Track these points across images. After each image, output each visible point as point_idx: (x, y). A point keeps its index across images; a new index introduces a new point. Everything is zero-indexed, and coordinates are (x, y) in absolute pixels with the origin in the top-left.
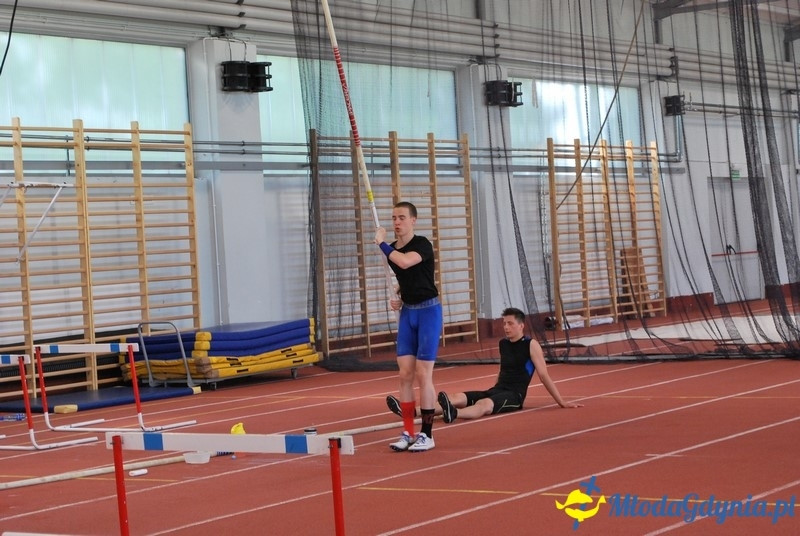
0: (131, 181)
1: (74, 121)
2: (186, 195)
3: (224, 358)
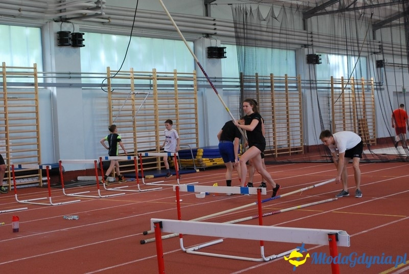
0: (173, 92)
1: (153, 69)
2: (194, 97)
3: (208, 159)
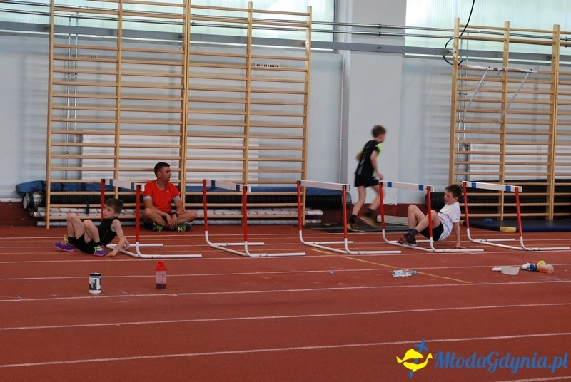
1: (555, 26)
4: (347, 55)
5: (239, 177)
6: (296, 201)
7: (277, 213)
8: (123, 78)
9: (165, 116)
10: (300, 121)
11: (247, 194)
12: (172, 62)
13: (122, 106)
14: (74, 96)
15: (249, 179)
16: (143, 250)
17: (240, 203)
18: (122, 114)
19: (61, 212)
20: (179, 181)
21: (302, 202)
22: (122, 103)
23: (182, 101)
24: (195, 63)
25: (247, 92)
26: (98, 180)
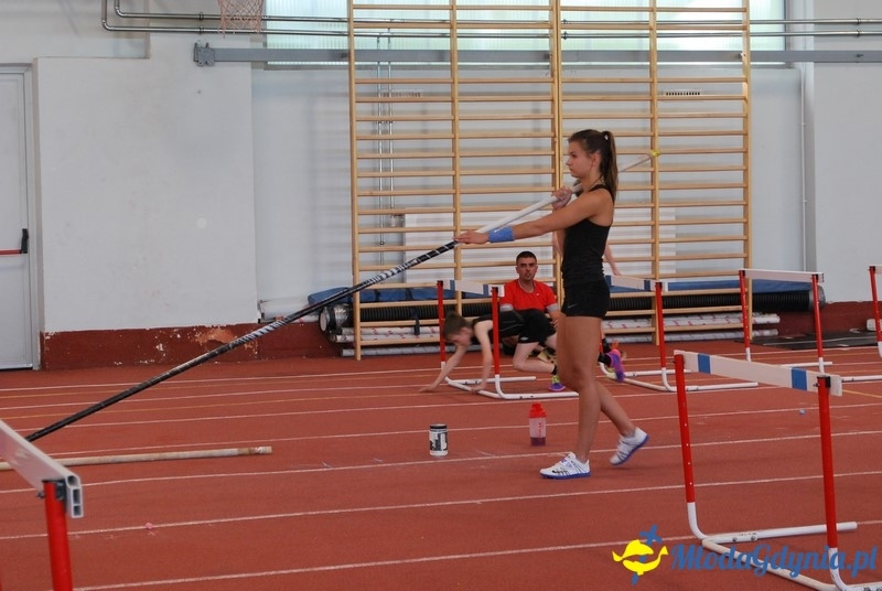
4: (809, 69)
5: (647, 268)
6: (739, 302)
7: (708, 322)
8: (462, 125)
9: (529, 179)
10: (738, 177)
11: (663, 294)
12: (535, 97)
13: (463, 168)
14: (389, 156)
15: (662, 272)
16: (507, 387)
17: (650, 308)
18: (462, 180)
19: (376, 334)
20: (554, 280)
21: (747, 303)
22: (461, 162)
23: (554, 156)
24: (570, 96)
25: (653, 137)
26: (433, 282)
